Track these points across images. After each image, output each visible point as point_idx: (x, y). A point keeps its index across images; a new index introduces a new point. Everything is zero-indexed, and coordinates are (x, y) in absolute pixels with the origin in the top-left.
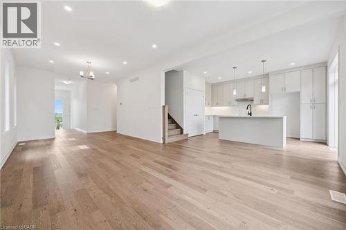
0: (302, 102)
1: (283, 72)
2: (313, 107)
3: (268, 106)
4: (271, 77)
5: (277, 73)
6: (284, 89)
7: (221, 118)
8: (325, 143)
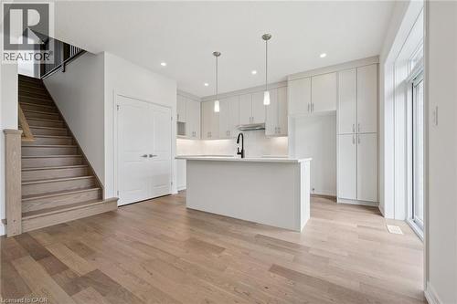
0: (340, 130)
1: (311, 74)
2: (357, 141)
3: (286, 138)
4: (290, 84)
5: (300, 76)
6: (311, 107)
7: (190, 162)
8: (375, 209)
